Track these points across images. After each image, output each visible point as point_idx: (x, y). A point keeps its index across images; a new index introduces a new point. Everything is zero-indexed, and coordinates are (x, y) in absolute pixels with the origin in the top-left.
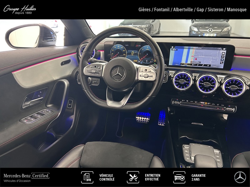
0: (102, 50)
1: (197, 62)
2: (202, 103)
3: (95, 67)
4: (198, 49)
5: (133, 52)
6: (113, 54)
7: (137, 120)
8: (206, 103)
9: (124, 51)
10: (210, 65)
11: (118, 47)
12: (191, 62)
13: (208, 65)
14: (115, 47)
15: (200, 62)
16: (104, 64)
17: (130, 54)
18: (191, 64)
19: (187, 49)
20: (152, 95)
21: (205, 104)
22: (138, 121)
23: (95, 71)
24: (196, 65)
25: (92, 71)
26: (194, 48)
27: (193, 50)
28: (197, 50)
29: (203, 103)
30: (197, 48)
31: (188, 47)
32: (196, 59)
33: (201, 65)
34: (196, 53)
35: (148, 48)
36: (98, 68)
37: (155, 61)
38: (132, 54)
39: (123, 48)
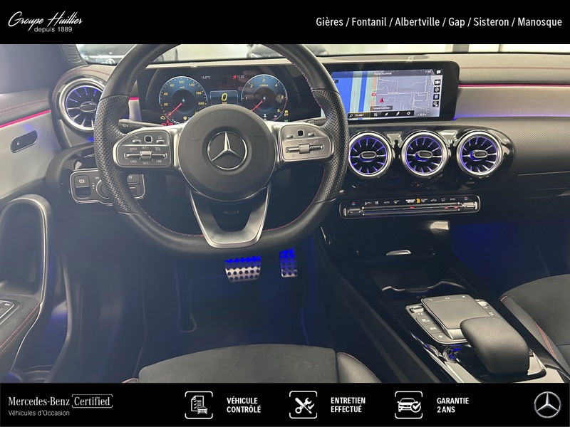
0: (133, 97)
1: (384, 107)
2: (409, 201)
3: (148, 139)
4: (383, 76)
5: (225, 94)
6: (166, 104)
7: (229, 277)
8: (418, 201)
9: (199, 93)
10: (412, 113)
11: (182, 85)
12: (372, 108)
13: (409, 113)
14: (171, 85)
15: (391, 107)
16: (175, 131)
17: (218, 100)
18: (372, 115)
19: (359, 77)
20: (329, 198)
21: (415, 202)
22: (232, 278)
24: (383, 114)
25: (142, 153)
26: (376, 73)
27: (374, 80)
28: (384, 80)
29: (413, 201)
30: (382, 72)
31: (361, 72)
32: (382, 101)
33: (394, 114)
34: (380, 85)
35: (264, 81)
36: (157, 142)
37: (285, 115)
38: (224, 102)
39: (196, 85)
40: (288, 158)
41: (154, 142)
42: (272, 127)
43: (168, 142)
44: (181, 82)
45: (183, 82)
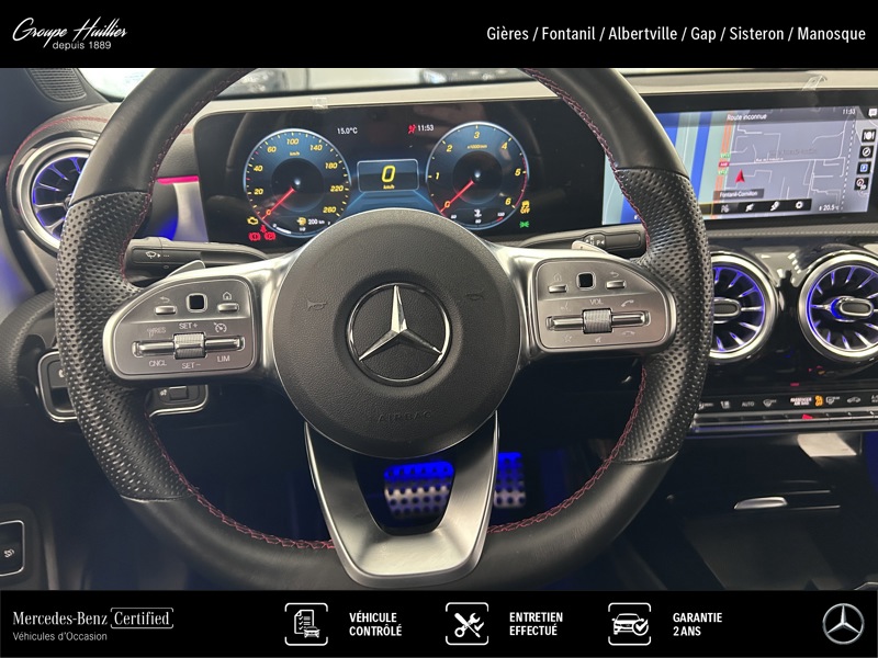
0: (185, 176)
1: (745, 193)
2: (797, 401)
3: (197, 303)
4: (747, 122)
5: (389, 168)
6: (259, 192)
7: (393, 508)
8: (819, 401)
9: (332, 166)
10: (808, 204)
11: (294, 148)
12: (717, 195)
13: (799, 205)
14: (271, 150)
15: (761, 192)
16: (267, 275)
17: (373, 181)
18: (717, 209)
19: (693, 124)
21: (812, 405)
22: (398, 512)
23: (198, 339)
24: (741, 208)
25: (180, 341)
26: (731, 115)
27: (726, 131)
28: (746, 130)
29: (806, 401)
30: (745, 115)
31: (697, 115)
32: (741, 178)
33: (766, 206)
34: (740, 143)
35: (477, 136)
36: (220, 307)
37: (523, 211)
38: (389, 184)
39: (326, 149)
40: (554, 342)
41: (213, 310)
42: (512, 263)
43: (248, 308)
44: (291, 142)
45: (295, 142)
